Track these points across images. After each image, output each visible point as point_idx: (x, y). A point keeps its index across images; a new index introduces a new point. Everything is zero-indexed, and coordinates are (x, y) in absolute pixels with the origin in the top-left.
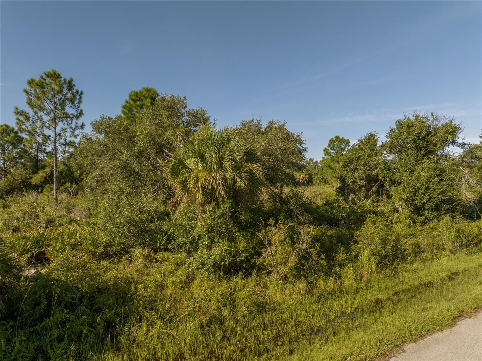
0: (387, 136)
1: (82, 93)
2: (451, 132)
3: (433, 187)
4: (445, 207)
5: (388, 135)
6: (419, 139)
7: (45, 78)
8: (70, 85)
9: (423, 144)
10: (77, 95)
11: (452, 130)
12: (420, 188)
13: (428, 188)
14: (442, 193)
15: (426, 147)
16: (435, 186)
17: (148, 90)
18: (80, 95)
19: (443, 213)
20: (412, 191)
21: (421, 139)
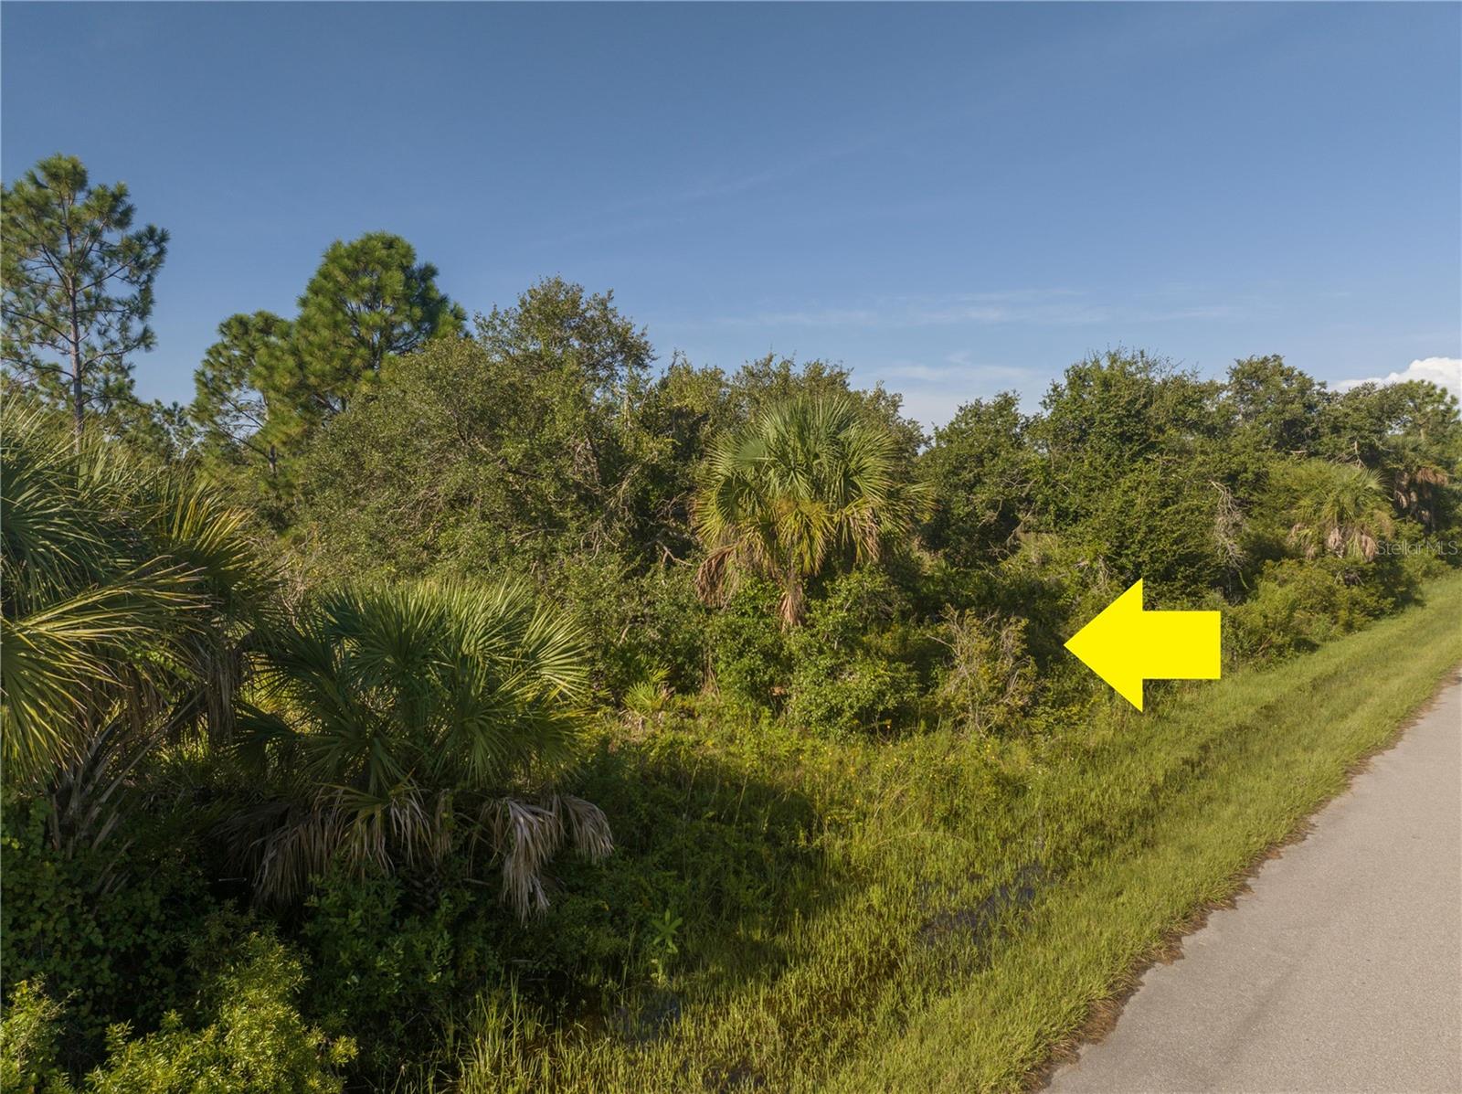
0: (1045, 402)
1: (164, 238)
2: (1194, 401)
3: (1161, 526)
4: (1182, 571)
5: (1048, 401)
6: (1128, 417)
7: (44, 183)
8: (116, 208)
9: (1134, 427)
10: (151, 243)
11: (1196, 396)
12: (1132, 531)
13: (1151, 530)
14: (1180, 540)
15: (1142, 434)
16: (1165, 524)
17: (390, 244)
18: (157, 244)
19: (1178, 584)
20: (1117, 537)
21: (1134, 416)
